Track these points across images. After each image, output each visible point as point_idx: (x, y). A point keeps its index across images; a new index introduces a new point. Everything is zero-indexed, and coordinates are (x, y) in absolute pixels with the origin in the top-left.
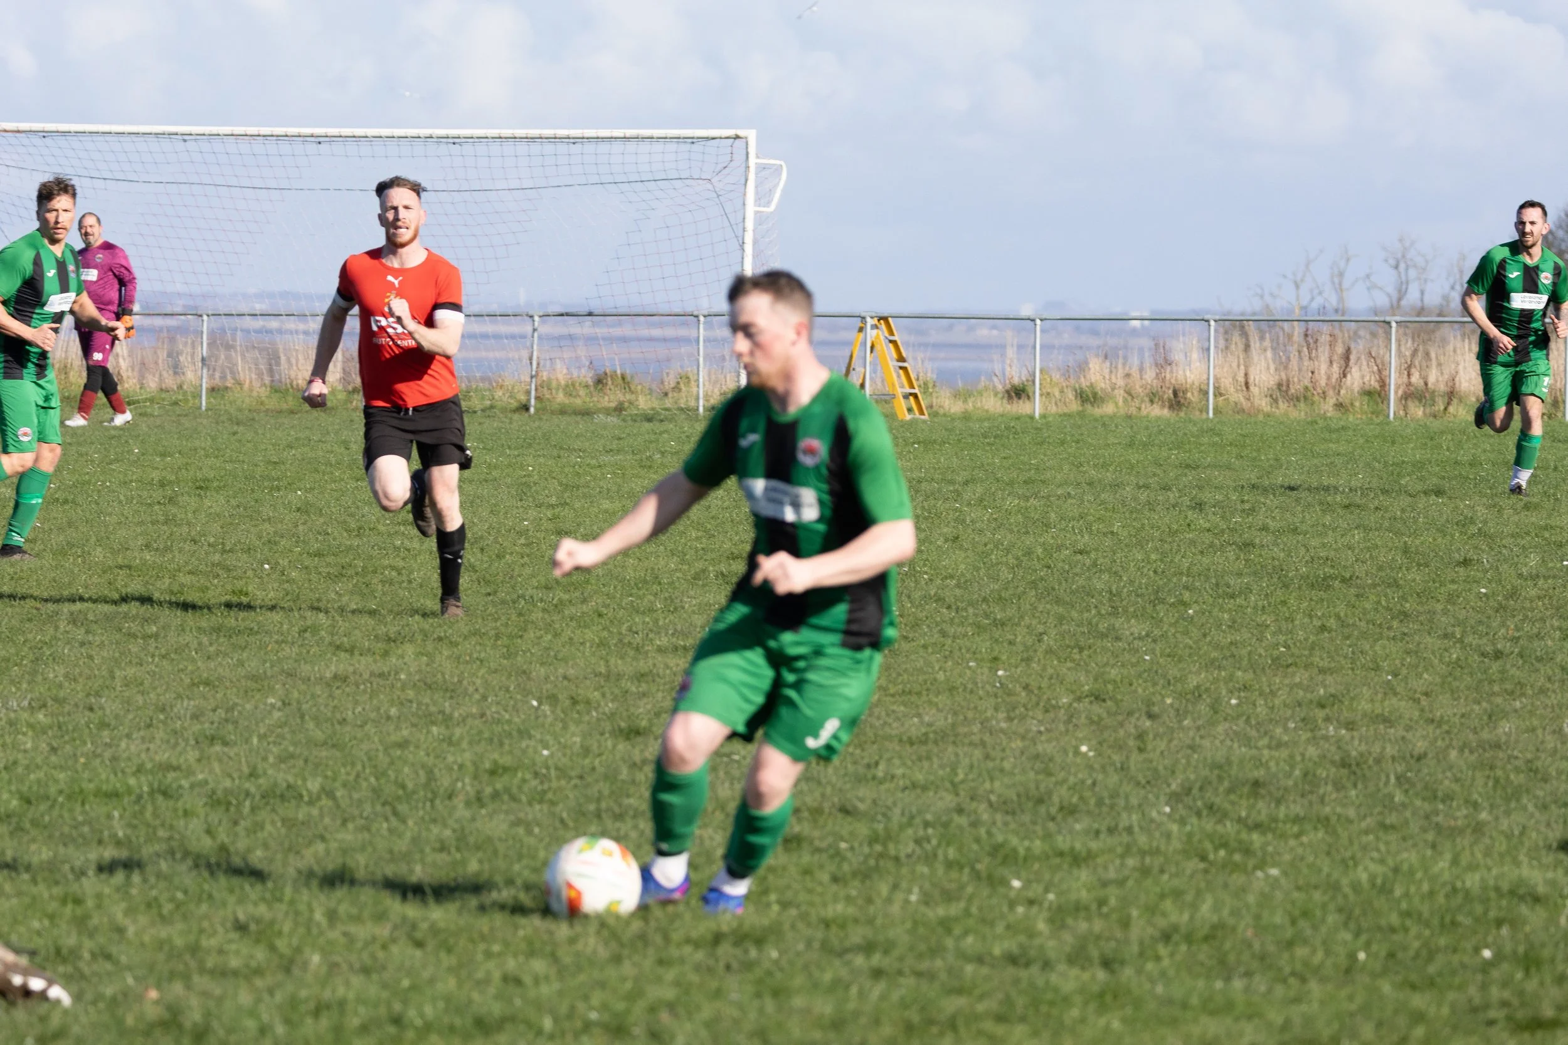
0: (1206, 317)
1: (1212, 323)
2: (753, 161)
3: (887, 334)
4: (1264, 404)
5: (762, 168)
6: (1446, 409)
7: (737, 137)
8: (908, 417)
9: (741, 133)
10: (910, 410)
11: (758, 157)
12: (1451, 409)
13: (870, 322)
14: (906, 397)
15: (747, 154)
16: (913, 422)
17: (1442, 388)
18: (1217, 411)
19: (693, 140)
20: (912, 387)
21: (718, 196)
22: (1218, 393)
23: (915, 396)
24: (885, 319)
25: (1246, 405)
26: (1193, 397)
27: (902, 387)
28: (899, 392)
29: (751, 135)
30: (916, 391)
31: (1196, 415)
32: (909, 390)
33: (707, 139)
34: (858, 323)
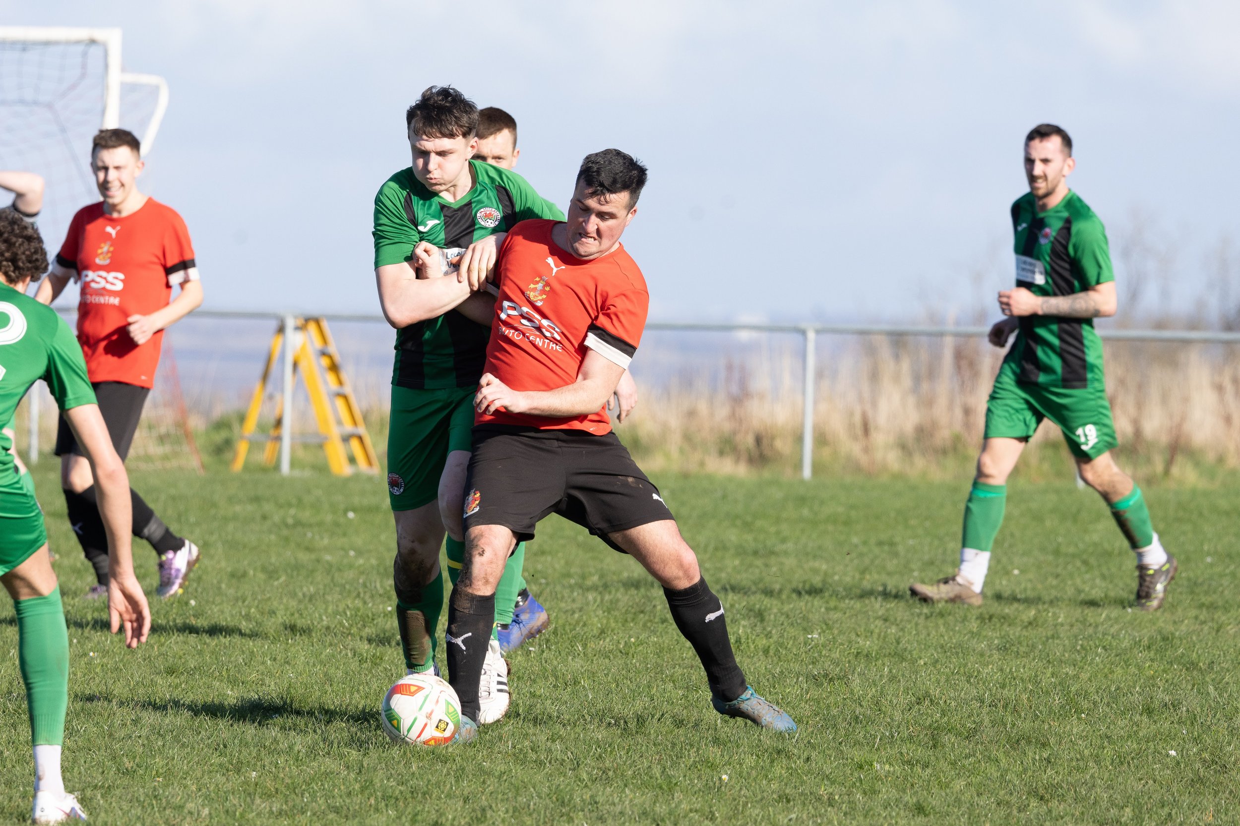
0: (803, 325)
1: (811, 335)
2: (115, 78)
3: (318, 344)
4: (892, 459)
5: (128, 89)
6: (1167, 472)
7: (93, 42)
8: (347, 470)
9: (99, 34)
10: (352, 460)
11: (124, 70)
12: (1175, 471)
13: (290, 323)
14: (346, 439)
15: (106, 66)
16: (356, 477)
17: (1164, 439)
18: (817, 468)
19: (25, 46)
20: (355, 423)
21: (63, 130)
22: (821, 439)
23: (360, 438)
24: (317, 321)
25: (864, 460)
26: (782, 445)
27: (339, 422)
28: (335, 432)
29: (113, 38)
30: (362, 430)
31: (788, 474)
32: (349, 428)
33: (47, 43)
34: (273, 324)
